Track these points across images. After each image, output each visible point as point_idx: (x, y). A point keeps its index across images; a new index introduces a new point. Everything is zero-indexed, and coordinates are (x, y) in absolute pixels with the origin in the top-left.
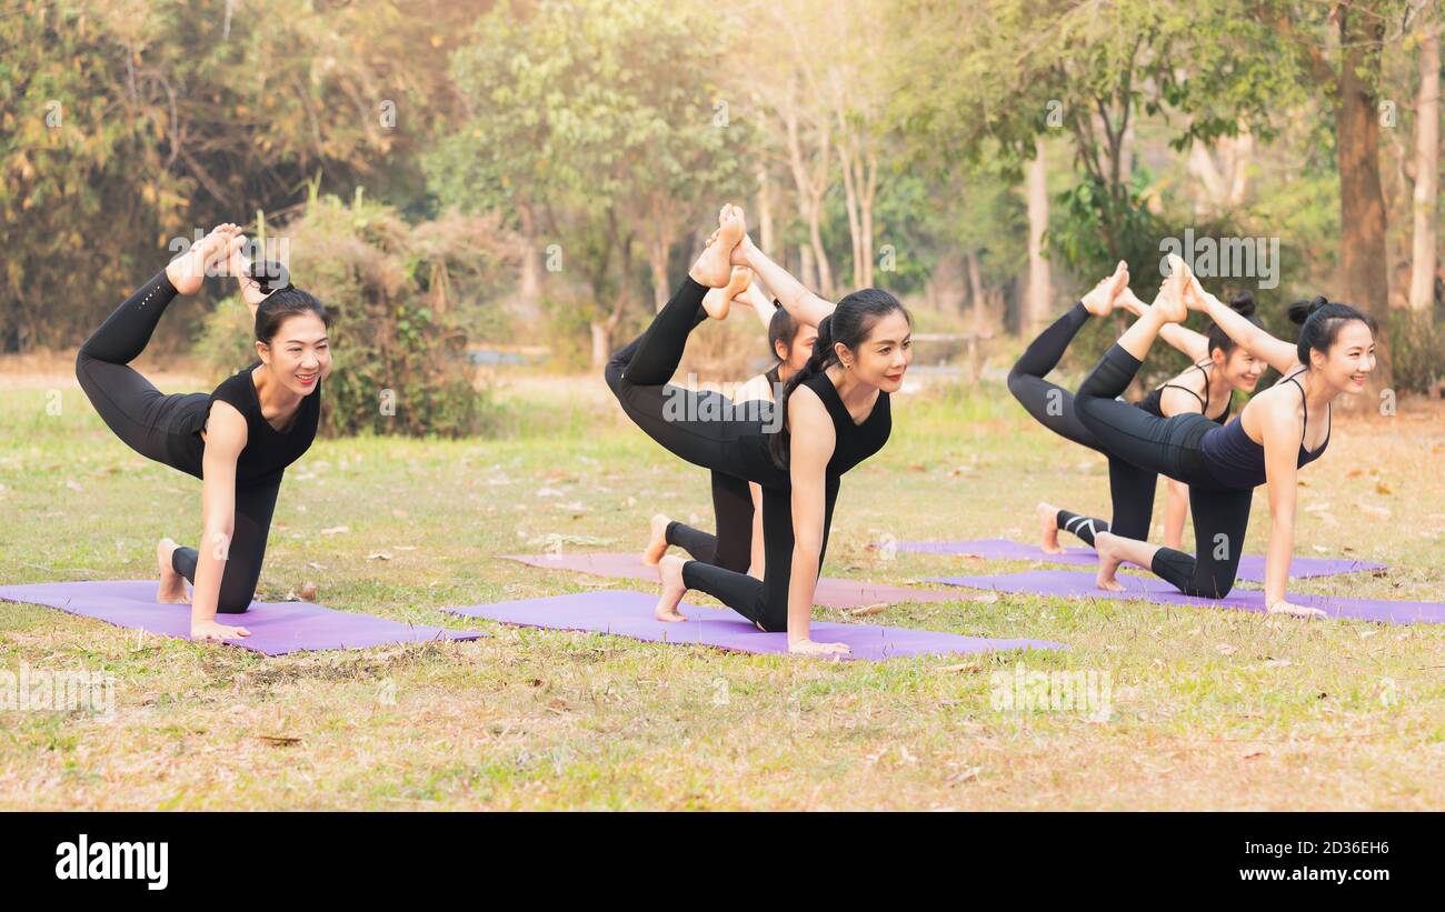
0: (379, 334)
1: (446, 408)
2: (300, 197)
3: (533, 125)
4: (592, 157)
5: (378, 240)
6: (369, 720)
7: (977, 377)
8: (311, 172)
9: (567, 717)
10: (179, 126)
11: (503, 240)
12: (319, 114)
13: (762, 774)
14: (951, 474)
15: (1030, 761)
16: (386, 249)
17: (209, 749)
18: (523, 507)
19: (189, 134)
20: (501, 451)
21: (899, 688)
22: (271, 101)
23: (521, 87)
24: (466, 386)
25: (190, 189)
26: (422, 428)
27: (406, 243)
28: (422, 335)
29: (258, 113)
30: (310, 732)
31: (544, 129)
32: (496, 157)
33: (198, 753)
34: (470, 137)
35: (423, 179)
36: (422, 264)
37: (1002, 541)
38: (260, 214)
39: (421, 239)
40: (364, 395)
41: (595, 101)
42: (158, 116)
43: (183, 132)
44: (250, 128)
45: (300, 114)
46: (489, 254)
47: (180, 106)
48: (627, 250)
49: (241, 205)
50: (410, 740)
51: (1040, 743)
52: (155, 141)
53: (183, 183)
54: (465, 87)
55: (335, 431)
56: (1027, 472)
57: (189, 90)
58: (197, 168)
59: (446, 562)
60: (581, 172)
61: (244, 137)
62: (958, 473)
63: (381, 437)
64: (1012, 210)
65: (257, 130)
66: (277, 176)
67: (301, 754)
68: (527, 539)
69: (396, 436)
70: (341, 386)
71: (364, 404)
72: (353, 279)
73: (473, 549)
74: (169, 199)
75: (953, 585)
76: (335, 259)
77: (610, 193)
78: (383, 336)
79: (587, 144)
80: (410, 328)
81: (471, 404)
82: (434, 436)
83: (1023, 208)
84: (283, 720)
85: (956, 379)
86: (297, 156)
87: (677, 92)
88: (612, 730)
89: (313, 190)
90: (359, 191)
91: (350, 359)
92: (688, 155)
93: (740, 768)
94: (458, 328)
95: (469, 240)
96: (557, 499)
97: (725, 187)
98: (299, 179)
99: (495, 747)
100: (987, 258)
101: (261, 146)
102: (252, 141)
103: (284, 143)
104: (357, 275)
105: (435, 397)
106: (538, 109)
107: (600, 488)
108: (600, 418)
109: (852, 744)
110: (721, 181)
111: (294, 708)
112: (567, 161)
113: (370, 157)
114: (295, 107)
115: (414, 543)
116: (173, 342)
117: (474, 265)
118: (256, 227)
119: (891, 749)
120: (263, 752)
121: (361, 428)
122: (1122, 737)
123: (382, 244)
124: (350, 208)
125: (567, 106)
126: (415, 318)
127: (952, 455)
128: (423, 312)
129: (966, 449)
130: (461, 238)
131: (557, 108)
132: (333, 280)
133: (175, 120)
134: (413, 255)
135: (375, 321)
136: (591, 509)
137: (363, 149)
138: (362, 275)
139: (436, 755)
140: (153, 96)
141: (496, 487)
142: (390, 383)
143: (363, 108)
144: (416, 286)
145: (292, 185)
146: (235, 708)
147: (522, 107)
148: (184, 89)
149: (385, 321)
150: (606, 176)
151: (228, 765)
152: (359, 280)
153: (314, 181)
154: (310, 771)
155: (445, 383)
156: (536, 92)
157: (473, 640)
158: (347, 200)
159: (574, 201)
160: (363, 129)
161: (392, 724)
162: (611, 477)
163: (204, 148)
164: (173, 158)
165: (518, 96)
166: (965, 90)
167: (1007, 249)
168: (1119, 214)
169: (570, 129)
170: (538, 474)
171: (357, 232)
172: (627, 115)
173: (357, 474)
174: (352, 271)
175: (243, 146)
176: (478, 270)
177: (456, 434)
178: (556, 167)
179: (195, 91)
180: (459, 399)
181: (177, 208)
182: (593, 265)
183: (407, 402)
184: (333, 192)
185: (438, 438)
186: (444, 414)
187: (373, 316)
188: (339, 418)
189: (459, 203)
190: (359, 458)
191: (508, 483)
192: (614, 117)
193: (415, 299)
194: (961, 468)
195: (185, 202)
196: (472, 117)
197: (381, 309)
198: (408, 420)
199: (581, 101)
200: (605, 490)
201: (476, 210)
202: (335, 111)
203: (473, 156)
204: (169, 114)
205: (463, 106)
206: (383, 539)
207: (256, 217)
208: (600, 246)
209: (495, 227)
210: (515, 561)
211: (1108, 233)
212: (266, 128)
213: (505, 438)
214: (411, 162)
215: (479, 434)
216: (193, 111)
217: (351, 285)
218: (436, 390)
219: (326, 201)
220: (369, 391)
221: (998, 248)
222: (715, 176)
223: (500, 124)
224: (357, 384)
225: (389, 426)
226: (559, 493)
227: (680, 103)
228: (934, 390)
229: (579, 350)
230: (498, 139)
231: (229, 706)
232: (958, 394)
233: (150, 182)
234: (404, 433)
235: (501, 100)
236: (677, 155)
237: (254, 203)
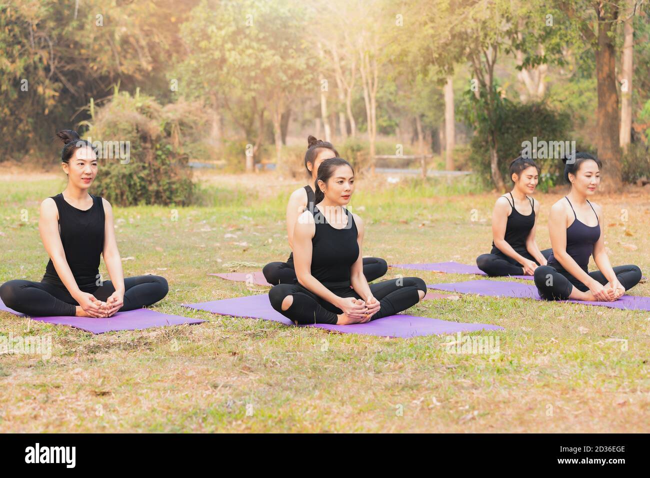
0: (148, 157)
1: (179, 191)
2: (110, 93)
3: (218, 58)
4: (246, 73)
5: (147, 113)
6: (147, 378)
7: (425, 176)
8: (115, 81)
9: (252, 377)
10: (54, 59)
11: (205, 112)
12: (119, 53)
13: (359, 413)
14: (420, 225)
15: (502, 405)
16: (151, 117)
17: (61, 398)
18: (218, 244)
19: (59, 62)
20: (206, 213)
21: (424, 357)
22: (96, 47)
23: (213, 41)
24: (188, 181)
25: (60, 88)
26: (168, 201)
27: (160, 114)
28: (167, 157)
29: (91, 53)
30: (116, 387)
31: (223, 60)
32: (201, 73)
33: (56, 401)
34: (189, 64)
35: (168, 83)
36: (168, 124)
37: (452, 263)
38: (92, 100)
39: (167, 112)
40: (140, 186)
41: (247, 47)
42: (44, 54)
43: (56, 62)
44: (87, 60)
45: (110, 53)
46: (198, 119)
47: (54, 49)
48: (262, 116)
49: (83, 95)
50: (169, 391)
51: (504, 393)
52: (43, 66)
53: (57, 85)
54: (187, 40)
55: (127, 202)
56: (456, 224)
57: (59, 42)
58: (63, 78)
59: (183, 277)
60: (241, 80)
61: (84, 64)
62: (424, 225)
63: (149, 206)
64: (437, 97)
65: (90, 61)
66: (100, 82)
67: (111, 401)
68: (222, 263)
69: (156, 205)
70: (130, 181)
71: (141, 190)
72: (136, 131)
73: (196, 270)
74: (49, 92)
75: (434, 289)
76: (127, 121)
77: (254, 90)
78: (150, 158)
79: (244, 67)
80: (162, 154)
81: (191, 189)
82: (173, 205)
83: (442, 96)
84: (102, 380)
85: (415, 176)
86: (109, 72)
87: (285, 43)
88: (276, 384)
89: (116, 89)
90: (138, 89)
91: (134, 169)
92: (290, 72)
93: (347, 411)
94: (185, 154)
95: (190, 112)
96: (235, 240)
97: (307, 87)
98: (110, 83)
99: (214, 397)
100: (425, 118)
101: (92, 68)
102: (88, 66)
103: (103, 66)
104: (137, 129)
105: (174, 186)
106: (221, 51)
107: (255, 233)
108: (251, 195)
109: (404, 393)
110: (305, 84)
111: (107, 370)
112: (234, 75)
113: (142, 73)
114: (108, 50)
115: (167, 266)
116: (52, 158)
117: (192, 124)
118: (90, 107)
119: (426, 397)
120: (91, 400)
121: (140, 201)
122: (546, 389)
123: (149, 114)
124: (134, 98)
125: (234, 49)
126: (164, 149)
127: (419, 215)
128: (168, 146)
129: (425, 212)
130: (185, 112)
131: (230, 50)
132: (126, 132)
133: (52, 56)
134: (164, 120)
135: (145, 151)
136: (251, 245)
137: (140, 69)
138: (140, 129)
139: (183, 402)
140: (42, 45)
141: (205, 232)
142: (153, 180)
143: (139, 50)
144: (165, 134)
145: (107, 86)
146: (76, 371)
147: (213, 50)
148: (57, 41)
149: (151, 151)
150: (252, 82)
151: (72, 408)
152: (138, 131)
153: (117, 85)
154: (116, 412)
155: (179, 180)
156: (220, 43)
157: (199, 323)
158: (132, 93)
159: (237, 93)
160: (139, 60)
161: (159, 381)
162: (259, 227)
163: (66, 69)
164: (51, 74)
165: (211, 45)
166: (423, 42)
167: (435, 115)
168: (493, 100)
169: (236, 60)
170: (224, 226)
171: (137, 109)
172: (262, 54)
173: (137, 226)
174: (135, 127)
175: (84, 68)
176: (194, 127)
177: (184, 204)
178: (229, 77)
179: (62, 42)
180: (185, 187)
181: (54, 97)
182: (246, 122)
183: (161, 189)
184: (126, 90)
185: (176, 206)
186: (178, 194)
187: (145, 148)
188: (129, 196)
189: (184, 95)
190: (139, 217)
191: (209, 230)
192: (256, 55)
193: (164, 140)
194: (424, 222)
195: (57, 94)
196: (190, 55)
197: (148, 145)
198: (162, 197)
199: (240, 47)
200: (257, 234)
201: (192, 98)
202: (127, 52)
203: (190, 73)
204: (50, 53)
205: (185, 49)
206: (152, 263)
207: (90, 102)
208: (249, 114)
209: (202, 106)
210: (217, 277)
211: (488, 109)
212: (94, 60)
213: (207, 206)
214: (161, 75)
215: (195, 203)
216: (60, 52)
217: (134, 134)
218: (174, 183)
219: (122, 95)
220: (143, 183)
221: (430, 115)
222: (303, 82)
223: (204, 58)
224: (138, 180)
225: (152, 200)
226: (235, 236)
227: (286, 48)
228: (406, 182)
229: (239, 162)
230: (202, 65)
231: (74, 369)
232: (417, 183)
233: (41, 84)
234: (160, 204)
235: (204, 47)
236: (285, 72)
237: (89, 94)
